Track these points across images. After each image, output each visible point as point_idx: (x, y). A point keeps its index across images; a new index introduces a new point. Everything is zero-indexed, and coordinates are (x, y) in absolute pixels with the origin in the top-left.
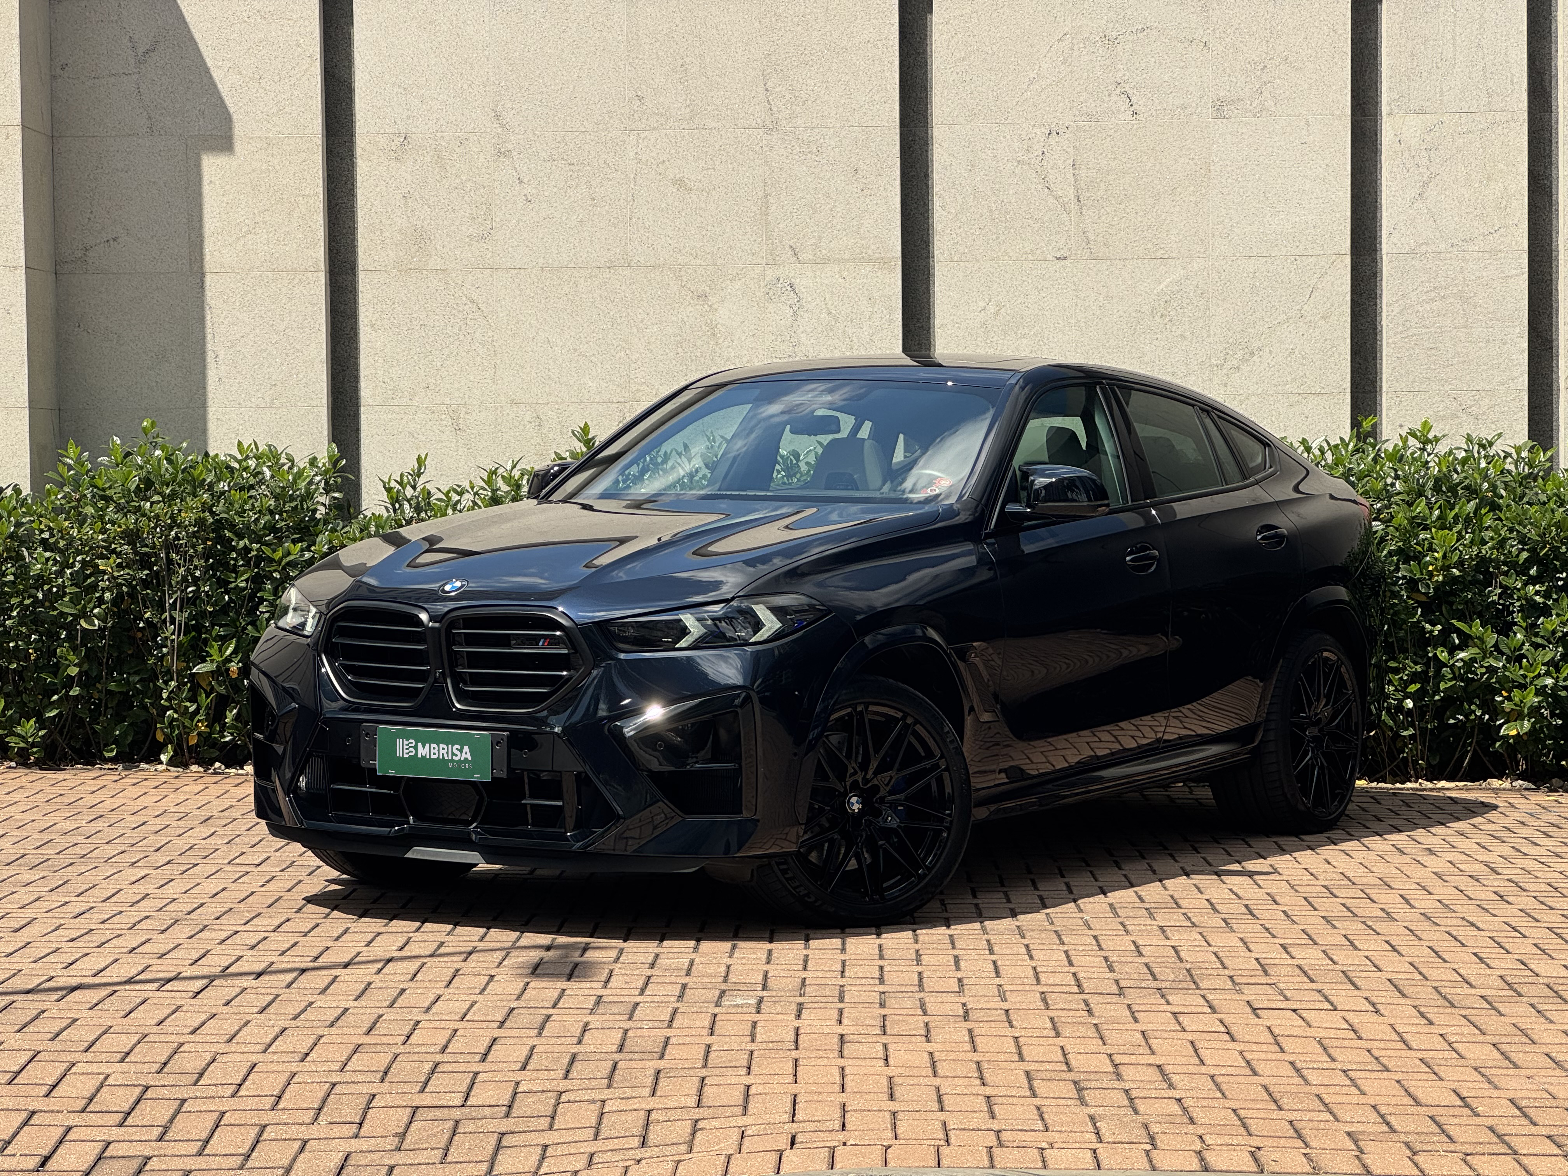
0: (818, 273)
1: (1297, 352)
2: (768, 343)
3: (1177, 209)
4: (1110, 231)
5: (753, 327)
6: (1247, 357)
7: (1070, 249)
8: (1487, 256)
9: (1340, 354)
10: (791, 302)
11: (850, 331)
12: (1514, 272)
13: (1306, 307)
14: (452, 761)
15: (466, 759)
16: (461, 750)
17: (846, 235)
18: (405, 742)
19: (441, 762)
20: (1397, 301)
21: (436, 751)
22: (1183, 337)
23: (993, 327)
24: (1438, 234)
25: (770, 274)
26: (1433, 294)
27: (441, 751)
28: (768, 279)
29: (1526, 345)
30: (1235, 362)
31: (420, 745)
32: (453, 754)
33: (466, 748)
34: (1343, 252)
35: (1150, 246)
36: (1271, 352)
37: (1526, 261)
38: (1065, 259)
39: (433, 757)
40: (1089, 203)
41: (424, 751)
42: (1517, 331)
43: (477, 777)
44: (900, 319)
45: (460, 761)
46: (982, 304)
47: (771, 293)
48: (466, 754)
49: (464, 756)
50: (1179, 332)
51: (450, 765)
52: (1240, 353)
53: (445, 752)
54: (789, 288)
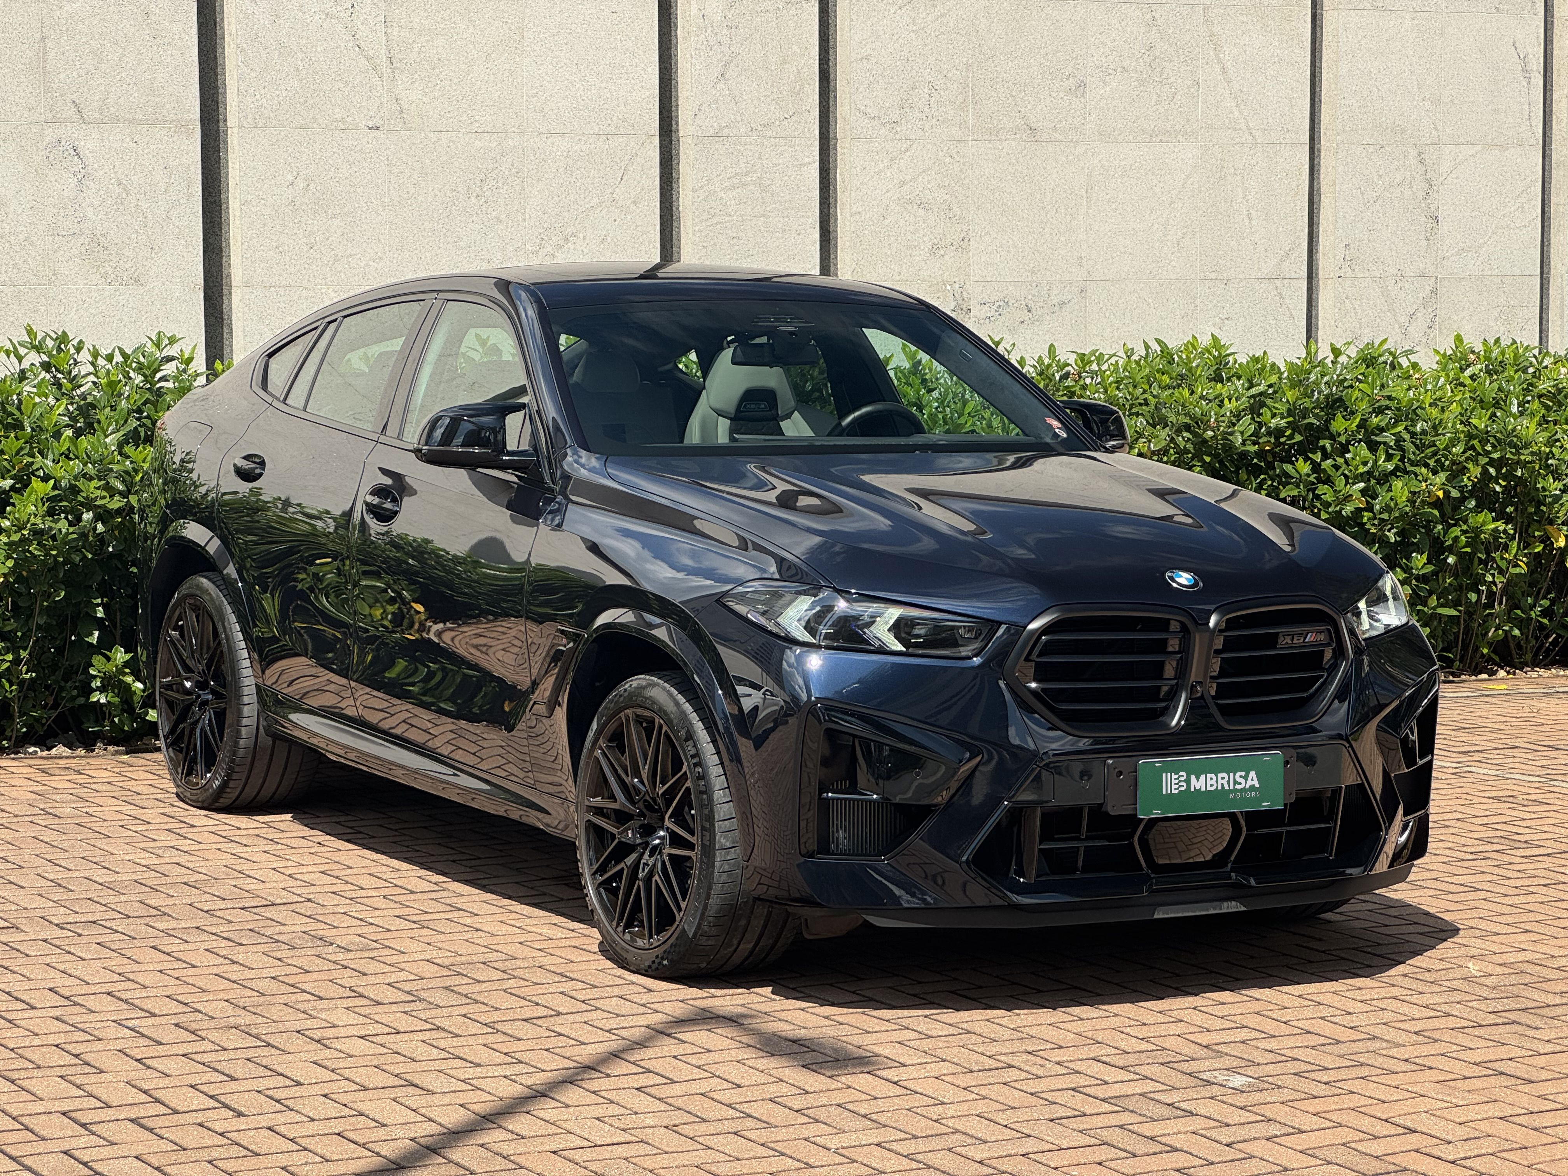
0: (106, 135)
1: (609, 240)
2: (49, 218)
3: (492, 77)
4: (424, 100)
5: (31, 198)
6: (562, 242)
7: (382, 118)
8: (782, 142)
9: (650, 242)
10: (75, 169)
11: (144, 205)
12: (807, 160)
13: (617, 190)
14: (1235, 791)
15: (1252, 786)
16: (1246, 778)
17: (138, 90)
18: (1174, 776)
19: (1221, 794)
20: (702, 187)
21: (1214, 782)
22: (498, 220)
23: (301, 204)
24: (739, 119)
25: (50, 134)
26: (735, 181)
27: (1220, 781)
28: (47, 139)
29: (818, 235)
30: (550, 249)
31: (1193, 778)
32: (1236, 782)
33: (1252, 774)
34: (653, 133)
35: (465, 118)
36: (584, 238)
37: (818, 148)
38: (378, 128)
39: (1209, 788)
40: (403, 66)
41: (1196, 784)
42: (810, 221)
43: (1266, 805)
44: (200, 193)
45: (1244, 789)
46: (290, 178)
47: (51, 158)
48: (1253, 780)
49: (1249, 783)
50: (494, 214)
51: (1232, 796)
52: (555, 239)
53: (1225, 782)
54: (72, 152)
